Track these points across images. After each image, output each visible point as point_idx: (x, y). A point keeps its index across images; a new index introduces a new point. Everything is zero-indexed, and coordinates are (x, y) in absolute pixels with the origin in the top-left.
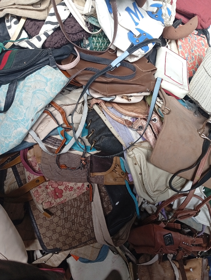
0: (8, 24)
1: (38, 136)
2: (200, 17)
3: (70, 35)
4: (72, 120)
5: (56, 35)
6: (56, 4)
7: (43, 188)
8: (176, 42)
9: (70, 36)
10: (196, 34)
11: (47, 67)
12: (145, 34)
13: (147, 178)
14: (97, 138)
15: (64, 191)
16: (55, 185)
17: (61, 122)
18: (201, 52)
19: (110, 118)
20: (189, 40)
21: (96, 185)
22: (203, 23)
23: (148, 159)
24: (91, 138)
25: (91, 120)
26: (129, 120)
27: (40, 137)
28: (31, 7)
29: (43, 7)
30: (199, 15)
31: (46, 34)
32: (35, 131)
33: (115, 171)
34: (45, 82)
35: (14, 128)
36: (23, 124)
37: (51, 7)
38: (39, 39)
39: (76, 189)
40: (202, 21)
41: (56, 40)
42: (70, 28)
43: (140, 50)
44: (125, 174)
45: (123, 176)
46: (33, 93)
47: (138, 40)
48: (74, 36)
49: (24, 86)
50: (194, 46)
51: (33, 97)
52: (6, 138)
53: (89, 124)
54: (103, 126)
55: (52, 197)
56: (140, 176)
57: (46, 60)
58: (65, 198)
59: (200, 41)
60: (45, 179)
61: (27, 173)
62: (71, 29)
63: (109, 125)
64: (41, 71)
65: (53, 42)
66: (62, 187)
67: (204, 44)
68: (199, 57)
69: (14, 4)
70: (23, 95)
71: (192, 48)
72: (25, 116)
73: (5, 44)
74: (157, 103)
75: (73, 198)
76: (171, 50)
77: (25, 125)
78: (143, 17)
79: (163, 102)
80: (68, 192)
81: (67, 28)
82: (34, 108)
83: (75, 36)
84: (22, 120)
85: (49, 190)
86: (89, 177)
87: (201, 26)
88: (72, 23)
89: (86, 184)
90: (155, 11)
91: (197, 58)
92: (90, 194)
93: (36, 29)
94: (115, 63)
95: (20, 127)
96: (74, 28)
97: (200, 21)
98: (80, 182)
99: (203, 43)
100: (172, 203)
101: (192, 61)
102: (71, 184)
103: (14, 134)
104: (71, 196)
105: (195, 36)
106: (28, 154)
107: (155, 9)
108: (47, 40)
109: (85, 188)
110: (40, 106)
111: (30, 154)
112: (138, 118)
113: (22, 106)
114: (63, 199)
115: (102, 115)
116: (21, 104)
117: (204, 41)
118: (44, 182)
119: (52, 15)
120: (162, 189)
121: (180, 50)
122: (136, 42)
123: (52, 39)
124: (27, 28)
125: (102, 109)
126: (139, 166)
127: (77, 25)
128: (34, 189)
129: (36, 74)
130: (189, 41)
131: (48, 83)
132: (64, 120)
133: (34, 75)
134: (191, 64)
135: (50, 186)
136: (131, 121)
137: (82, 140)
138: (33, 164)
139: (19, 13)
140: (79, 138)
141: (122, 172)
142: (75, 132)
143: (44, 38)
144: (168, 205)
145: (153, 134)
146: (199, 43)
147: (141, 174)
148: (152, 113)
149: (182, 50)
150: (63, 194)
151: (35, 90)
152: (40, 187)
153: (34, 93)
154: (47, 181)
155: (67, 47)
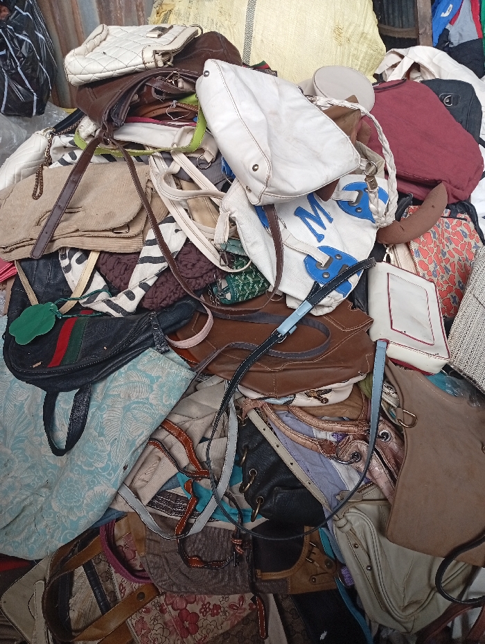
0: (64, 263)
1: (137, 496)
2: (450, 183)
3: (191, 280)
4: (207, 454)
5: (162, 283)
6: (158, 221)
7: (155, 612)
8: (408, 245)
9: (191, 282)
10: (446, 215)
11: (151, 353)
12: (339, 255)
13: (386, 577)
14: (265, 490)
15: (201, 615)
16: (180, 604)
17: (184, 461)
18: (464, 252)
19: (287, 439)
20: (434, 234)
21: (271, 596)
22: (458, 193)
23: (382, 529)
24: (251, 492)
25: (247, 447)
26: (328, 438)
27: (142, 498)
28: (111, 234)
29: (134, 230)
30: (447, 180)
31: (143, 285)
32: (130, 487)
33: (311, 559)
34: (149, 385)
35: (87, 487)
36: (106, 478)
37: (149, 229)
38: (131, 296)
39: (226, 609)
40: (455, 189)
41: (164, 293)
42: (189, 266)
43: (334, 293)
44: (334, 563)
45: (330, 571)
46: (124, 408)
47: (327, 273)
48: (198, 281)
49: (105, 396)
50: (445, 243)
51: (124, 417)
52: (71, 509)
53: (244, 458)
54: (272, 459)
55: (175, 634)
56: (369, 572)
57: (147, 339)
58: (204, 632)
59: (458, 229)
60: (157, 590)
61: (117, 578)
62: (191, 269)
63: (287, 459)
64: (138, 362)
65: (159, 298)
66: (194, 608)
67: (468, 233)
68: (460, 266)
69: (77, 230)
70: (104, 416)
71: (441, 248)
72: (110, 460)
73: (59, 306)
74: (384, 396)
75: (221, 632)
76: (398, 267)
77: (110, 480)
78: (331, 220)
79: (396, 393)
80: (210, 618)
81: (185, 268)
82: (128, 440)
83: (201, 281)
84: (104, 469)
85: (167, 616)
86: (254, 580)
87: (455, 197)
88: (192, 257)
89: (249, 596)
90: (354, 199)
91: (457, 266)
92: (258, 619)
93: (122, 271)
94: (286, 327)
95: (100, 483)
96: (198, 265)
97: (452, 190)
98: (236, 593)
99: (466, 231)
100: (449, 625)
101: (446, 277)
102: (215, 599)
103: (89, 500)
104: (216, 627)
105: (446, 220)
106: (116, 531)
107: (354, 196)
108: (146, 296)
109: (246, 606)
110: (139, 436)
111: (119, 531)
112: (348, 435)
113: (102, 438)
114: (199, 637)
115: (268, 435)
116: (101, 434)
117: (466, 226)
118: (155, 597)
119: (151, 243)
120: (422, 596)
121: (417, 260)
122: (324, 277)
123: (156, 292)
124: (103, 268)
125: (268, 420)
126: (363, 549)
127: (203, 259)
128: (134, 615)
129: (129, 369)
130: (435, 237)
131: (155, 386)
132: (190, 457)
133: (126, 372)
134: (446, 282)
135: (170, 607)
136: (333, 439)
137: (232, 499)
138: (129, 554)
139: (87, 243)
140: (226, 494)
141: (326, 562)
142: (216, 483)
143: (139, 293)
144: (441, 629)
145: (387, 472)
146: (457, 233)
147: (371, 568)
148: (379, 421)
149: (422, 258)
150: (200, 624)
151: (128, 403)
152: (148, 611)
153: (127, 409)
154: (163, 594)
155: (186, 304)
